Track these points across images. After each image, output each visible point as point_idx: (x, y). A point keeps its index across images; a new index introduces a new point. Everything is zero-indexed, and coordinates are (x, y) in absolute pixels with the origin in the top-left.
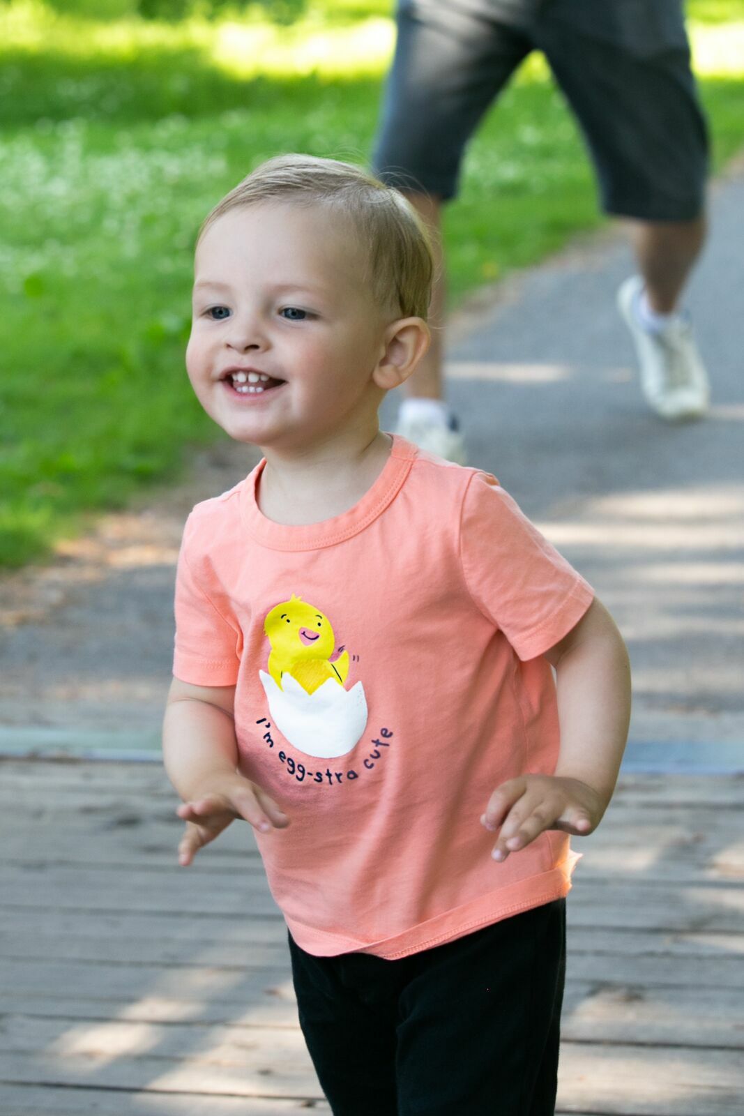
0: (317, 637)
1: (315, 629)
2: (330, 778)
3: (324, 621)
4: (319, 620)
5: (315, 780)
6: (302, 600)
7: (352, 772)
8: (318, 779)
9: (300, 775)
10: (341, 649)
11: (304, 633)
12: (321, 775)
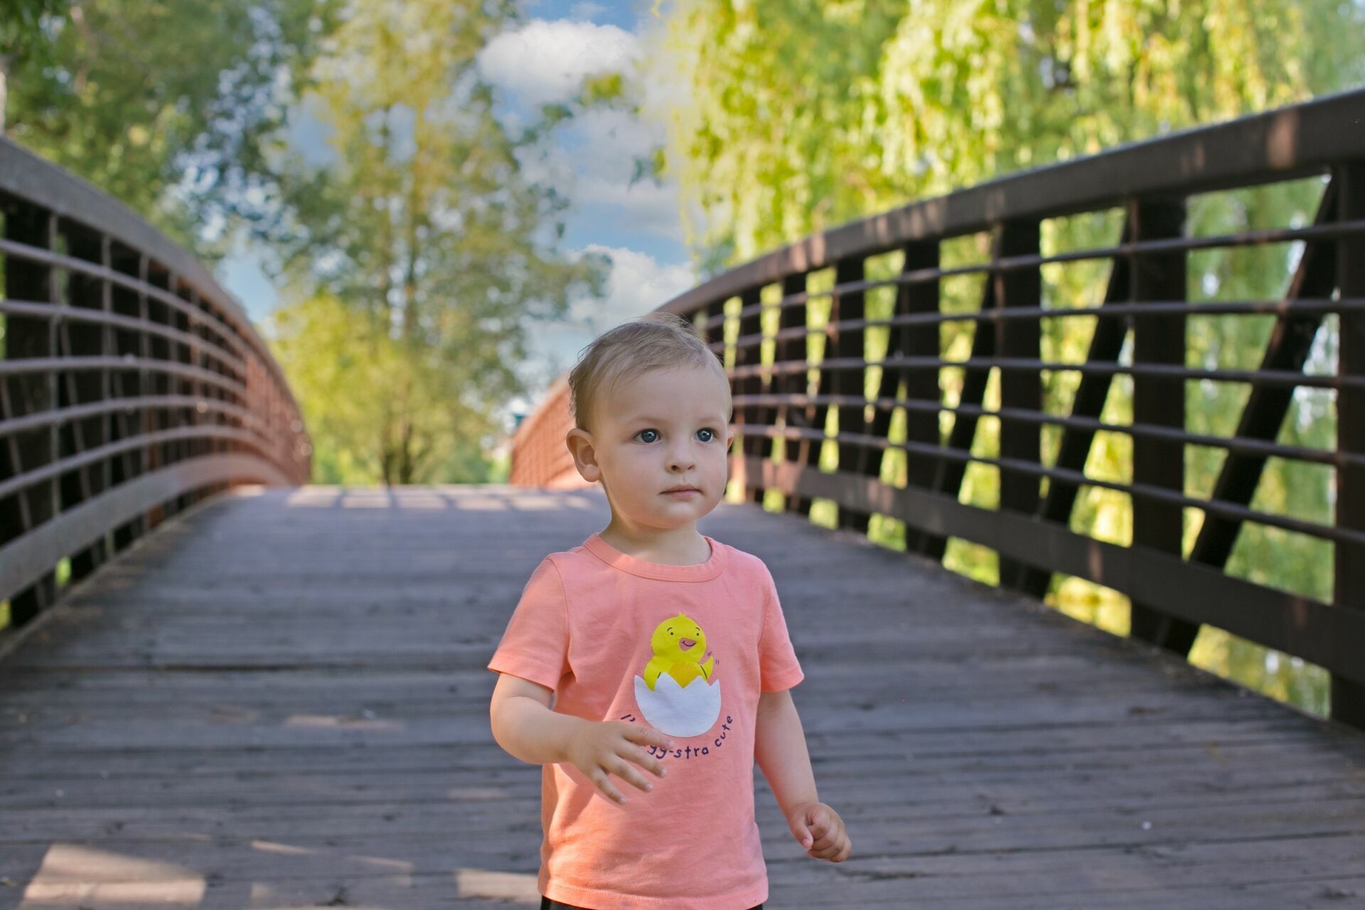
0: (694, 644)
1: (694, 637)
2: (688, 753)
3: (701, 632)
4: (697, 631)
5: (675, 756)
6: (686, 616)
7: (706, 749)
8: (678, 755)
9: (660, 754)
10: (709, 654)
11: (684, 642)
12: (681, 751)
